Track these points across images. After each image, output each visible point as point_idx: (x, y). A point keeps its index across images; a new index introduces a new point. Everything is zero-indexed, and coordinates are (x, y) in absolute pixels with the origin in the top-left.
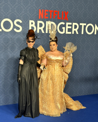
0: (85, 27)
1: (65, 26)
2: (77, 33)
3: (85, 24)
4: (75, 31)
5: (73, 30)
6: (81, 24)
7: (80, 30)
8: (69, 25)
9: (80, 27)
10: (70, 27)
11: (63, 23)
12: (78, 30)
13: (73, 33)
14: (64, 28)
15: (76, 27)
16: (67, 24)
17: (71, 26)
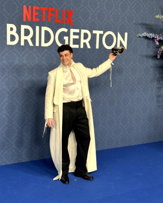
0: (101, 36)
1: (68, 34)
2: (89, 47)
3: (102, 32)
4: (85, 44)
5: (83, 41)
6: (94, 32)
7: (92, 42)
8: (75, 34)
9: (94, 36)
10: (77, 37)
11: (66, 30)
12: (89, 42)
13: (82, 46)
14: (66, 38)
15: (86, 36)
16: (72, 31)
17: (79, 34)
